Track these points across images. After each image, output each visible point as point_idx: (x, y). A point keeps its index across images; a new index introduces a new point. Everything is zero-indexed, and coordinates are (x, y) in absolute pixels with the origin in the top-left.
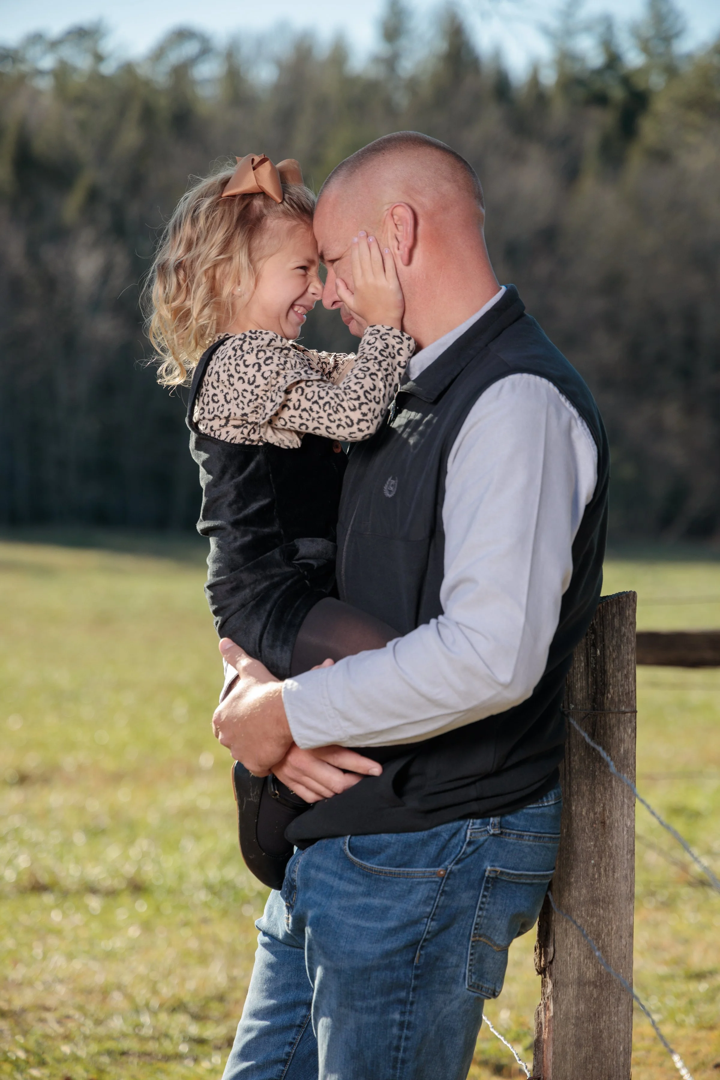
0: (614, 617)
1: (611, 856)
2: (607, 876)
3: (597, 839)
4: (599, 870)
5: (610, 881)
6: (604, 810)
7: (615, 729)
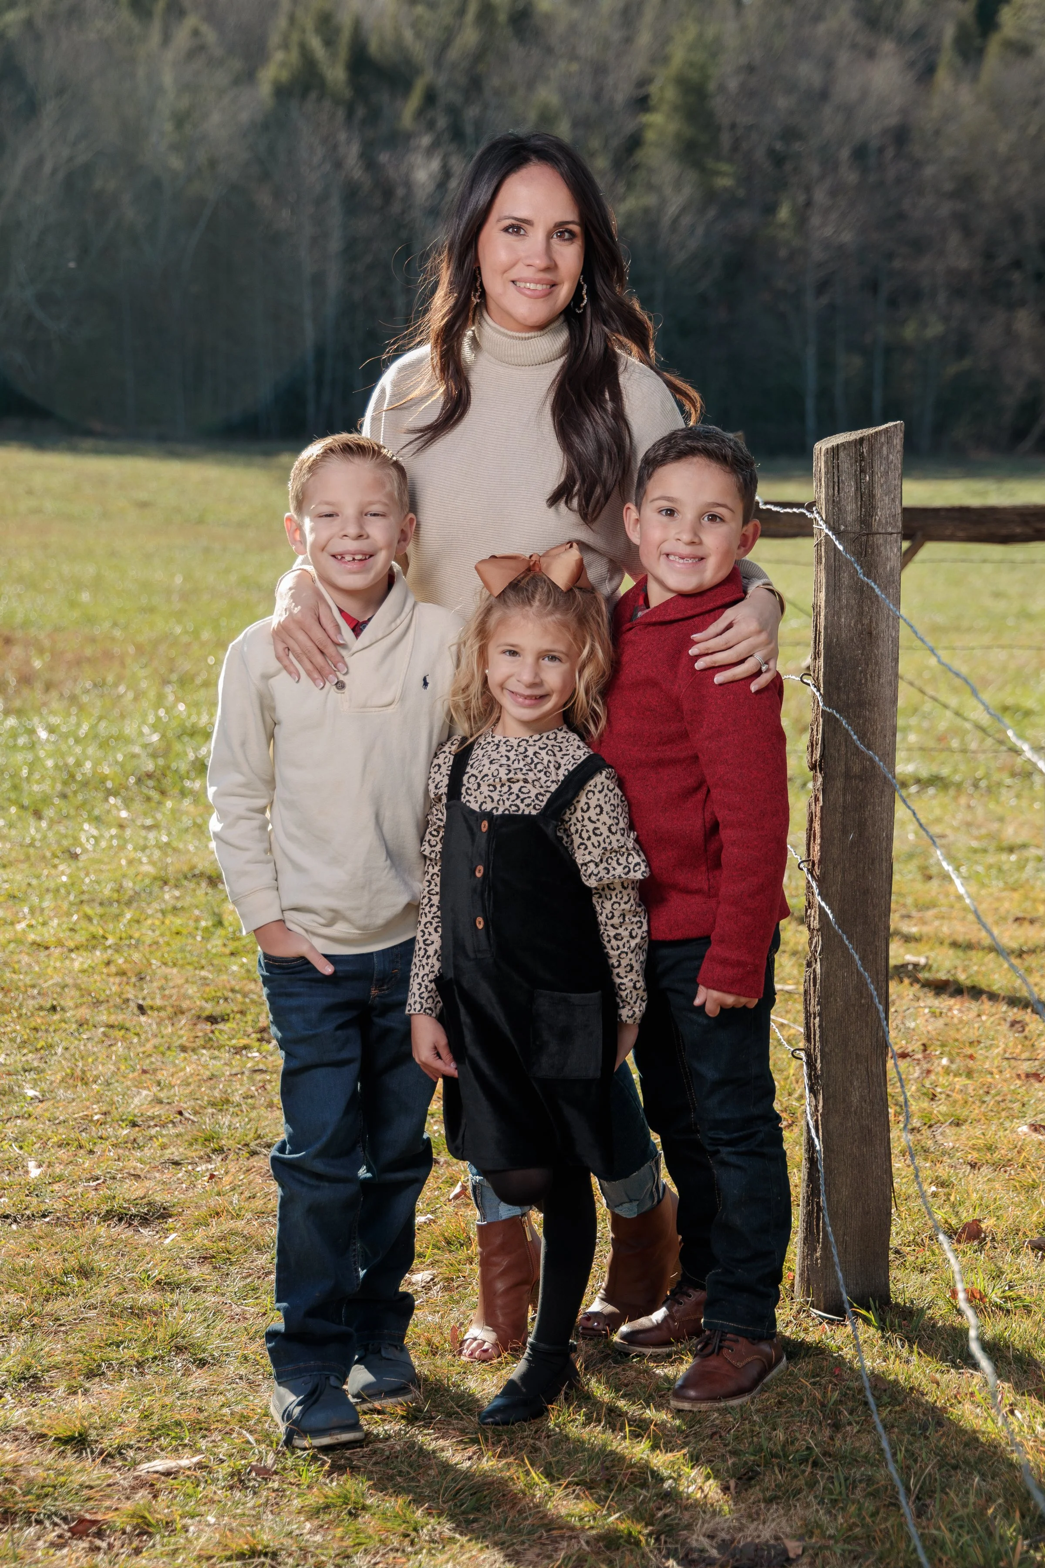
0: (883, 444)
1: (876, 664)
2: (873, 681)
3: (864, 648)
4: (865, 675)
5: (876, 685)
6: (871, 622)
7: (882, 548)
